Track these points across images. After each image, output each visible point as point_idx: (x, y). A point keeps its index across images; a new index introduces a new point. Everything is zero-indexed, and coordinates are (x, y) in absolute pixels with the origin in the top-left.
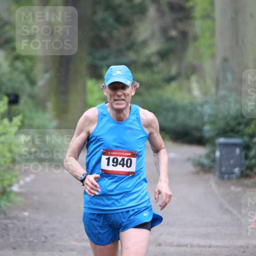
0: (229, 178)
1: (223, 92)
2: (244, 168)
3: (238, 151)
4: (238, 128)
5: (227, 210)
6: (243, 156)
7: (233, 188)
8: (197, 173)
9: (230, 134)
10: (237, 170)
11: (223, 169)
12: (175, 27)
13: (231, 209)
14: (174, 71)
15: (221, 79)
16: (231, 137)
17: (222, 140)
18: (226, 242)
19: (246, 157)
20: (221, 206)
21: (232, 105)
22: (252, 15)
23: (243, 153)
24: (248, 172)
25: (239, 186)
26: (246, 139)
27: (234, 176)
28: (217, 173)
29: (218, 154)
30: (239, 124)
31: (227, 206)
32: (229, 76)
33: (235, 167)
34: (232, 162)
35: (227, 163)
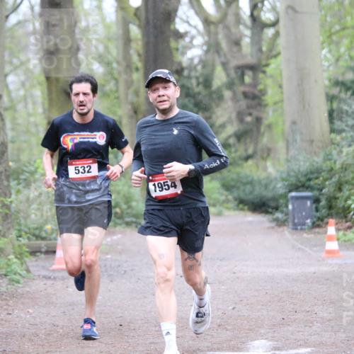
0: (301, 229)
1: (292, 152)
2: (315, 220)
3: (309, 203)
4: (308, 183)
5: (299, 249)
6: (314, 209)
7: (305, 235)
8: (273, 228)
9: (301, 189)
10: (308, 221)
11: (296, 221)
12: (250, 114)
13: (303, 247)
14: (250, 151)
15: (291, 140)
16: (303, 191)
17: (293, 194)
19: (317, 210)
20: (294, 247)
21: (302, 163)
22: (316, 81)
23: (314, 206)
24: (320, 222)
25: (311, 234)
26: (316, 193)
27: (306, 227)
28: (291, 226)
29: (290, 207)
30: (310, 180)
31: (300, 246)
32: (298, 138)
33: (307, 219)
34: (304, 214)
35: (300, 215)
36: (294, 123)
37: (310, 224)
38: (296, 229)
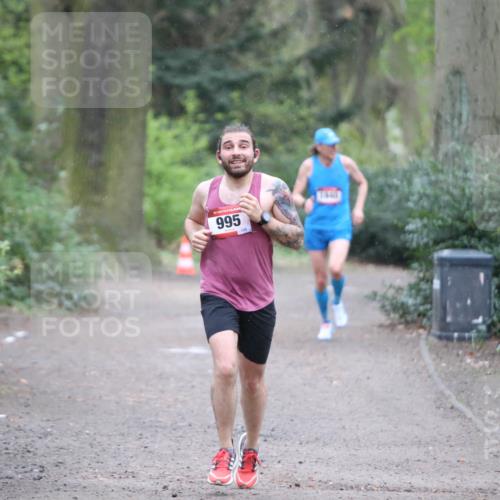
0: (461, 339)
1: (449, 146)
2: (495, 318)
6: (494, 290)
8: (392, 326)
10: (479, 321)
11: (449, 319)
14: (345, 101)
15: (447, 115)
17: (446, 253)
18: (446, 481)
20: (440, 402)
21: (472, 176)
27: (473, 334)
29: (437, 284)
31: (454, 399)
32: (465, 110)
33: (476, 316)
34: (469, 302)
35: (458, 305)
36: (457, 72)
37: (483, 328)
38: (450, 339)
